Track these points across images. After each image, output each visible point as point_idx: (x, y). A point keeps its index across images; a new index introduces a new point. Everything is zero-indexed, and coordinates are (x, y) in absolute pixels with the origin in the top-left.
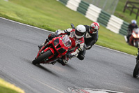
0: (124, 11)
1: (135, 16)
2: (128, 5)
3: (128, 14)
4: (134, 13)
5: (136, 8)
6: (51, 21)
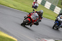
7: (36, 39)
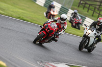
0: (79, 6)
1: (87, 9)
2: (82, 2)
3: (82, 9)
4: (86, 7)
5: (87, 4)
6: (25, 13)
7: (37, 64)
